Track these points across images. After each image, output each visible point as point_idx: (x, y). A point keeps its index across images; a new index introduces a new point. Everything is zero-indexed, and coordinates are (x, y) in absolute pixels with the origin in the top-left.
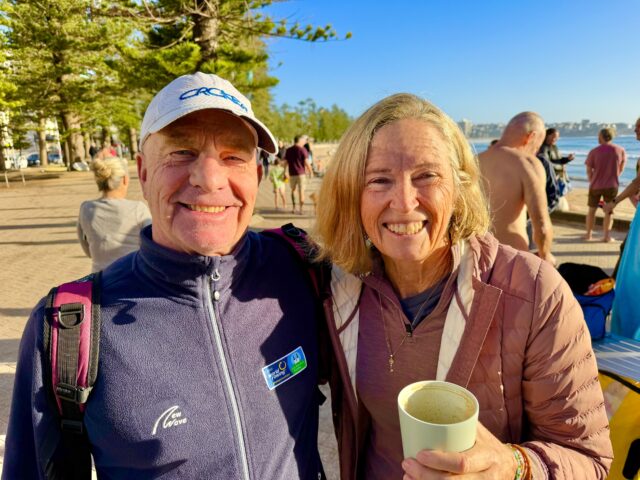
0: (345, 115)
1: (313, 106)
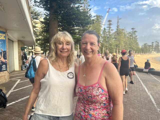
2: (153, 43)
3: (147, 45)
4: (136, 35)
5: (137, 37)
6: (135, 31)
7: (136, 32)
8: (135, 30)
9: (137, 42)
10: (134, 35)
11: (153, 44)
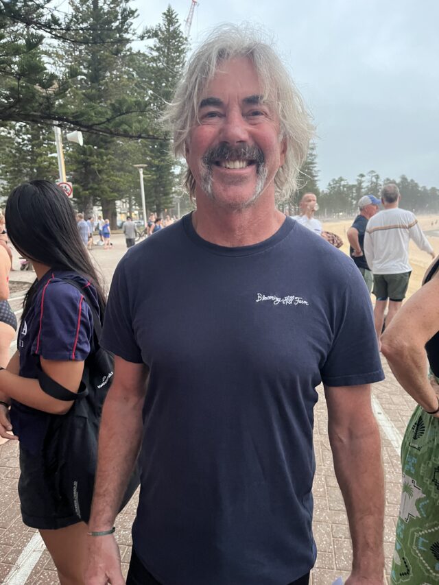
0: (416, 185)
1: (377, 177)
2: (362, 176)
3: (343, 183)
11: (363, 179)
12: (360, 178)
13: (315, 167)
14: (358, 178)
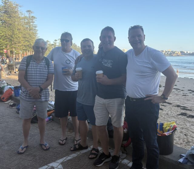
2: (56, 40)
3: (48, 43)
4: (34, 24)
5: (36, 29)
6: (33, 17)
7: (35, 18)
8: (32, 15)
9: (37, 36)
10: (32, 24)
11: (57, 42)
12: (55, 42)
13: (37, 35)
14: (54, 41)
